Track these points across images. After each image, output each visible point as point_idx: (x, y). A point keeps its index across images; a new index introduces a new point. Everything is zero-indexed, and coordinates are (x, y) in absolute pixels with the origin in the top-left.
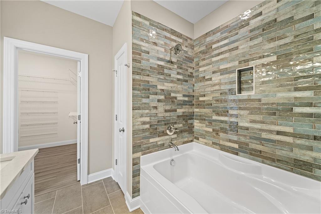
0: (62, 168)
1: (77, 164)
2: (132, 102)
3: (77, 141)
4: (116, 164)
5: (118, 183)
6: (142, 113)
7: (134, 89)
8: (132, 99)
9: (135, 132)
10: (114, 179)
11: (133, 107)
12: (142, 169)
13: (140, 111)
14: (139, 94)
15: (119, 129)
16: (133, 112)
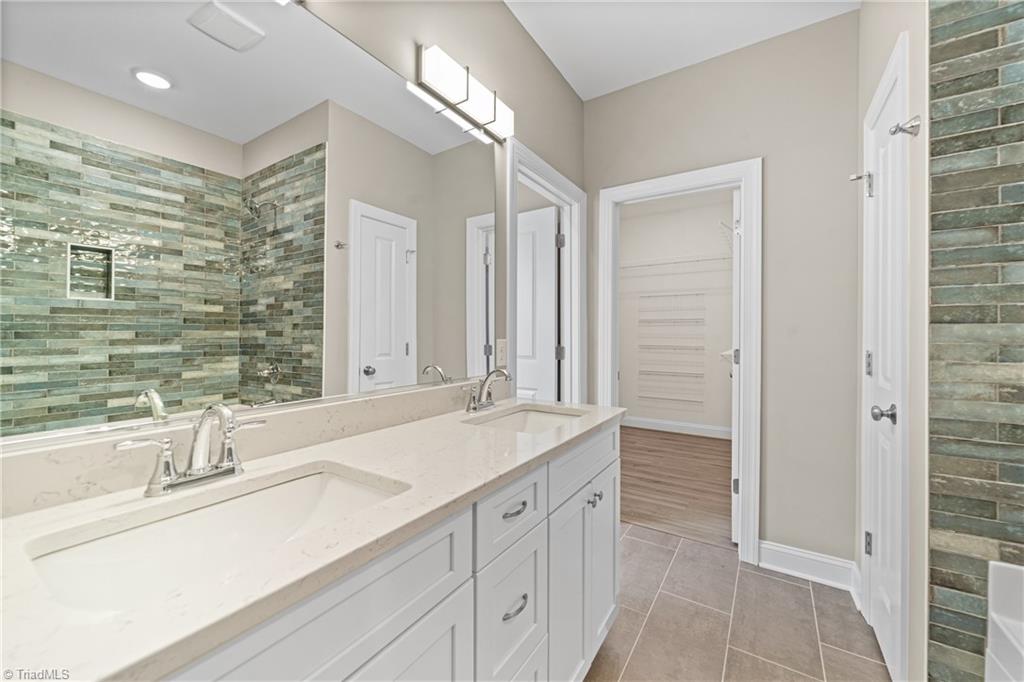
0: (703, 492)
1: (730, 497)
2: (931, 284)
3: (730, 433)
4: (869, 552)
5: (875, 629)
6: (1004, 340)
7: (936, 225)
8: (931, 272)
9: (942, 433)
10: (859, 607)
11: (932, 310)
12: (994, 623)
13: (989, 331)
14: (983, 242)
15: (873, 409)
16: (932, 332)
